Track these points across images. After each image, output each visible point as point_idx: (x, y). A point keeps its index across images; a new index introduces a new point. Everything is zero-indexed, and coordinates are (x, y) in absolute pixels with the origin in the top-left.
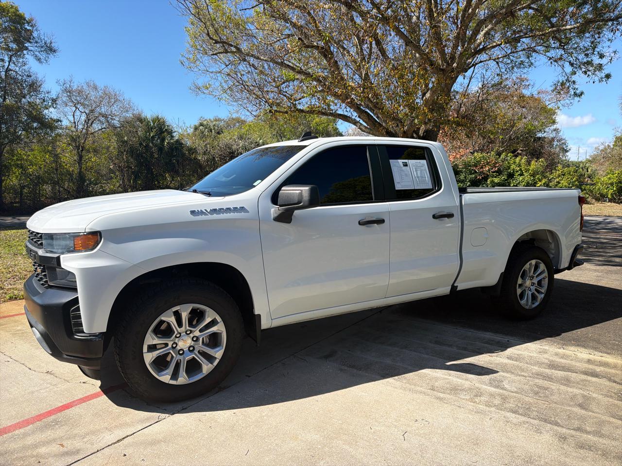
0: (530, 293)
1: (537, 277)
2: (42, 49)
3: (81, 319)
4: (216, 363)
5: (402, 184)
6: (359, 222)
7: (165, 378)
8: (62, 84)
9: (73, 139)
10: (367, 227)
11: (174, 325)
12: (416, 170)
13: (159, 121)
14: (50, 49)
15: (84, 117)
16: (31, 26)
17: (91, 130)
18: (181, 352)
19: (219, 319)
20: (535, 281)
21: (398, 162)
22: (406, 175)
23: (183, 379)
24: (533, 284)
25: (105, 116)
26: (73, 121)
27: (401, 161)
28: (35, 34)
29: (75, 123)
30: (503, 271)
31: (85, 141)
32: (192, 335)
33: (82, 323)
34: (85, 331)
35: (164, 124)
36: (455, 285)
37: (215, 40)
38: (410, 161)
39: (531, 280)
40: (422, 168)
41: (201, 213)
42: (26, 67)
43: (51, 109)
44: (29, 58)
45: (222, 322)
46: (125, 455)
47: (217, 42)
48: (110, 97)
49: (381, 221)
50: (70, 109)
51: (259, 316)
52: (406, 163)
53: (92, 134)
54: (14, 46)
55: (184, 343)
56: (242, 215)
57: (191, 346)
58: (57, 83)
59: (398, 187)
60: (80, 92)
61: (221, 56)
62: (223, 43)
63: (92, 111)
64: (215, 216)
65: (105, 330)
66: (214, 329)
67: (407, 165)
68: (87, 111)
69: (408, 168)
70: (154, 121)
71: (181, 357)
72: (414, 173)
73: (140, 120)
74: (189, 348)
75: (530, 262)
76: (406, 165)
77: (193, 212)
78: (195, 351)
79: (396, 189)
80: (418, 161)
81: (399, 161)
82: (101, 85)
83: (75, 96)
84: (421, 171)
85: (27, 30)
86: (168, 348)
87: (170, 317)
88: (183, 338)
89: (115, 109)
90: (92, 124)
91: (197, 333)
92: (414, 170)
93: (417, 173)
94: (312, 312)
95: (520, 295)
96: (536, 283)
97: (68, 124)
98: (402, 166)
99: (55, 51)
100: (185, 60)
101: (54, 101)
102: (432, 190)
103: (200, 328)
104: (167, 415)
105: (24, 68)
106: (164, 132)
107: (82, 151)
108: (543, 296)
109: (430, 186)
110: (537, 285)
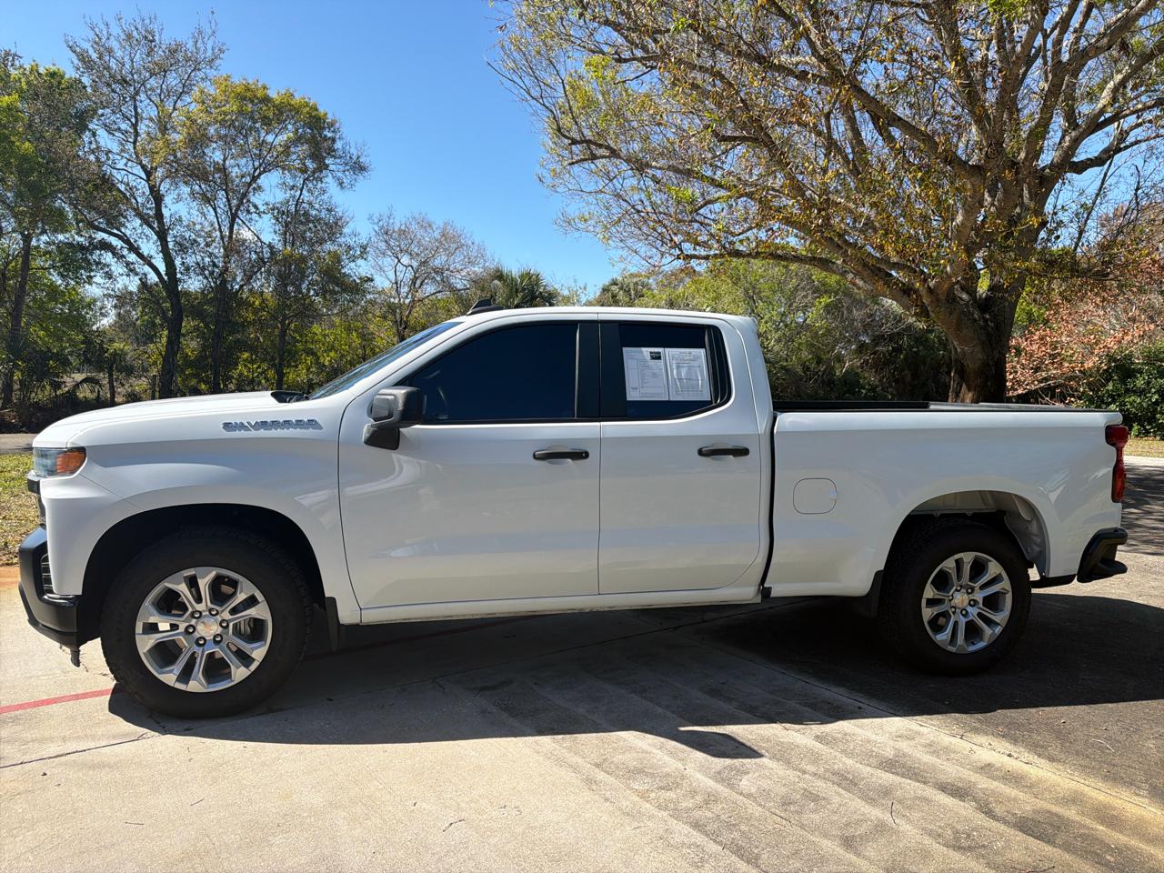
0: (963, 621)
1: (983, 587)
2: (348, 167)
3: (49, 572)
4: (253, 667)
5: (642, 390)
6: (534, 454)
7: (169, 677)
8: (376, 221)
9: (392, 308)
10: (550, 463)
11: (187, 598)
12: (678, 367)
13: (530, 279)
14: (359, 168)
15: (410, 275)
16: (333, 132)
17: (419, 295)
18: (201, 642)
19: (260, 597)
20: (979, 596)
21: (642, 352)
22: (654, 375)
23: (196, 685)
24: (973, 603)
25: (439, 271)
26: (393, 281)
27: (646, 351)
28: (338, 145)
29: (397, 283)
30: (882, 568)
31: (410, 313)
32: (219, 618)
33: (50, 579)
34: (55, 591)
35: (537, 284)
36: (766, 585)
37: (572, 139)
38: (667, 350)
39: (968, 593)
40: (696, 364)
41: (242, 426)
42: (325, 197)
43: (360, 262)
44: (329, 182)
45: (265, 602)
46: (45, 774)
47: (574, 142)
48: (450, 240)
49: (580, 455)
50: (388, 262)
51: (333, 600)
52: (660, 353)
53: (419, 300)
54: (311, 165)
55: (208, 629)
56: (309, 433)
57: (218, 635)
58: (369, 219)
59: (632, 395)
60: (402, 232)
61: (586, 165)
62: (589, 142)
63: (424, 263)
64: (262, 433)
65: (79, 592)
66: (252, 612)
67: (659, 358)
68: (415, 264)
69: (660, 363)
70: (522, 277)
71: (199, 650)
72: (672, 372)
73: (499, 275)
74: (215, 637)
75: (957, 556)
76: (657, 357)
77: (227, 426)
78: (222, 644)
79: (629, 399)
80: (688, 350)
81: (644, 349)
82: (439, 222)
83: (395, 239)
84: (690, 368)
85: (325, 138)
86: (178, 631)
87: (179, 583)
88: (205, 620)
89: (457, 261)
90: (421, 284)
91: (226, 615)
92: (674, 367)
93: (679, 373)
94: (444, 605)
95: (929, 622)
96: (981, 602)
97: (387, 285)
98: (650, 358)
99: (365, 169)
100: (545, 173)
101: (364, 248)
102: (710, 402)
103: (230, 607)
104: (157, 734)
105: (323, 197)
106: (537, 297)
107: (405, 328)
108: (998, 630)
109: (706, 396)
110: (981, 606)
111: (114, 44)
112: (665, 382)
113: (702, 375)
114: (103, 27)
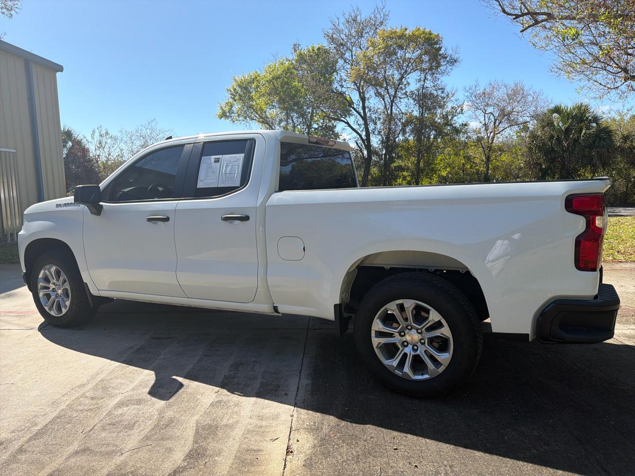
41: (60, 206)
77: (57, 205)
111: (342, 27)
112: (218, 176)
113: (238, 171)
114: (337, 20)
